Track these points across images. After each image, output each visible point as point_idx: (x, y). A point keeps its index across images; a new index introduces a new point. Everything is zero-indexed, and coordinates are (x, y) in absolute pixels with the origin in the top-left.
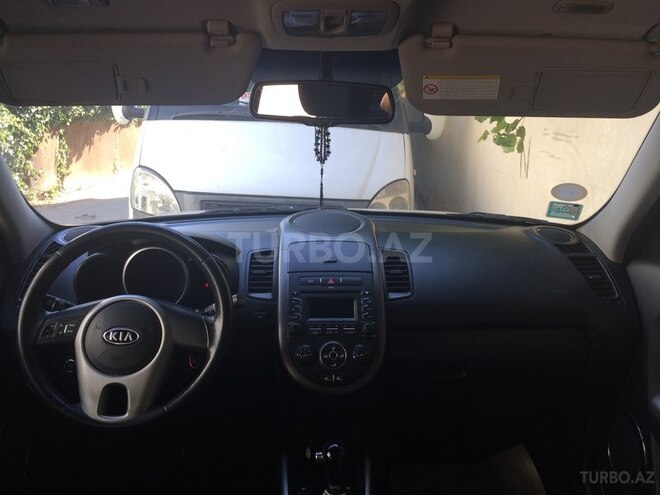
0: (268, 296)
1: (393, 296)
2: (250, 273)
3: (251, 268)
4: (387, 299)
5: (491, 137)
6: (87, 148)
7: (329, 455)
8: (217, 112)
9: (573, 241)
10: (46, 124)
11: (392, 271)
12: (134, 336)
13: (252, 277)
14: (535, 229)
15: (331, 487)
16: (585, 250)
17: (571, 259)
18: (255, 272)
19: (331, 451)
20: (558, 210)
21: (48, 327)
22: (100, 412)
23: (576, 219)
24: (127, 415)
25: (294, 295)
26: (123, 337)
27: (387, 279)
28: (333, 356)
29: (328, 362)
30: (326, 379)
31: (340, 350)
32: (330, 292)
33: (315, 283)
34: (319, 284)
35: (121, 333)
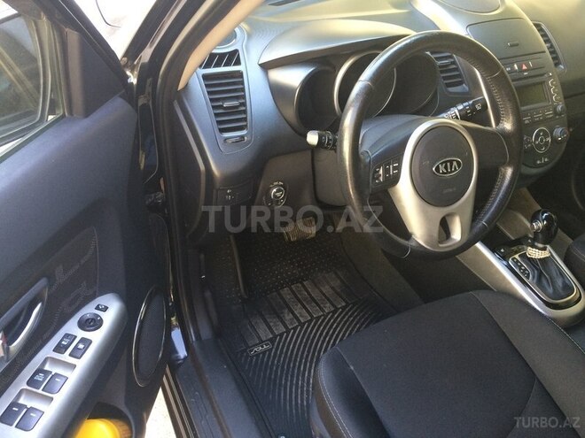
28: (542, 141)
29: (539, 147)
30: (538, 162)
31: (546, 135)
32: (526, 78)
33: (513, 71)
34: (516, 71)
35: (448, 164)
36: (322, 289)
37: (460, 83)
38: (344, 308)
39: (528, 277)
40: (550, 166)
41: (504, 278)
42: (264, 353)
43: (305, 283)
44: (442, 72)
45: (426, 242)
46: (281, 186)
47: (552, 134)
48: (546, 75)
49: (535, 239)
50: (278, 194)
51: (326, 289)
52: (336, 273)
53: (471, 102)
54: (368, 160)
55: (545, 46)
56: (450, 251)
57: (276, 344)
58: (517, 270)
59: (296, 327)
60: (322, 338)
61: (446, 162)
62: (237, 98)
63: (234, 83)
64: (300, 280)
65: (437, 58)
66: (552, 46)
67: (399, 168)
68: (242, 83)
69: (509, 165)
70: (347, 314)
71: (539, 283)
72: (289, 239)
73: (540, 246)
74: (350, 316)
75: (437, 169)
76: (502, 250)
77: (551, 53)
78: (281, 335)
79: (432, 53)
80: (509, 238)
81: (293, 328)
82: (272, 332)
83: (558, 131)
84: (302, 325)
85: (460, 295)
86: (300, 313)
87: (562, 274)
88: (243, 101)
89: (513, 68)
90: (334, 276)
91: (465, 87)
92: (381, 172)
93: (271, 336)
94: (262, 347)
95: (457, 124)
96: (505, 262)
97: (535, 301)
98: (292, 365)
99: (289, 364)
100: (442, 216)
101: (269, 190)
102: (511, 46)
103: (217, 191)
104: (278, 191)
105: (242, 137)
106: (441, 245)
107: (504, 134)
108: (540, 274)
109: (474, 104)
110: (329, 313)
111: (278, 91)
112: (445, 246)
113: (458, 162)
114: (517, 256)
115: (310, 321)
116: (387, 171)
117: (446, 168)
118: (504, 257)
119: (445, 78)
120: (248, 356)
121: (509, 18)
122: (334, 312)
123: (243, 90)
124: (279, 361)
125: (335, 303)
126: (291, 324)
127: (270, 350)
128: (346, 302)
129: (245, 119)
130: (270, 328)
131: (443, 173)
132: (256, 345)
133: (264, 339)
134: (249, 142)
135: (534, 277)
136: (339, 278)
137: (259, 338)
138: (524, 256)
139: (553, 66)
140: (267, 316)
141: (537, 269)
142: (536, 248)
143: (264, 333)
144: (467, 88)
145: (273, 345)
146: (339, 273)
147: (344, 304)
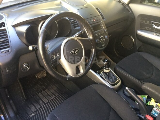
17: (122, 4)
28: (102, 40)
29: (102, 42)
30: (102, 46)
31: (103, 38)
32: (95, 23)
33: (91, 22)
34: (92, 22)
35: (75, 51)
36: (51, 91)
37: (78, 26)
38: (58, 96)
39: (105, 78)
40: (106, 46)
41: (99, 79)
42: (34, 116)
43: (46, 90)
44: (72, 24)
45: (72, 75)
46: (27, 64)
47: (104, 37)
48: (101, 22)
49: (105, 67)
50: (26, 67)
51: (52, 91)
52: (55, 85)
53: (80, 32)
54: (49, 53)
55: (99, 14)
56: (81, 76)
57: (38, 112)
58: (102, 76)
59: (44, 105)
60: (52, 107)
61: (74, 50)
62: (5, 38)
63: (4, 33)
64: (44, 90)
65: (69, 20)
66: (101, 14)
67: (60, 54)
68: (6, 32)
69: (93, 48)
70: (59, 97)
71: (108, 79)
72: (38, 78)
73: (107, 69)
74: (60, 98)
75: (72, 53)
76: (98, 71)
77: (101, 16)
78: (39, 109)
79: (68, 18)
80: (100, 67)
81: (43, 106)
82: (36, 108)
83: (106, 37)
84: (45, 104)
85: (88, 87)
86: (45, 100)
87: (114, 75)
88: (7, 38)
89: (91, 21)
90: (54, 86)
91: (79, 28)
92: (54, 56)
93: (36, 110)
94: (33, 114)
95: (76, 38)
96: (99, 75)
97: (108, 84)
98: (43, 118)
99: (42, 118)
100: (76, 66)
101: (23, 66)
102: (90, 15)
103: (2, 69)
104: (26, 66)
105: (8, 51)
106: (77, 75)
107: (90, 40)
108: (108, 77)
109: (81, 32)
110: (54, 98)
111: (19, 34)
112: (79, 75)
113: (78, 50)
114: (102, 72)
115: (48, 102)
116: (56, 56)
117: (74, 52)
118: (99, 73)
119: (73, 25)
120: (28, 118)
121: (89, 7)
122: (55, 98)
123: (7, 35)
124: (39, 118)
125: (56, 95)
126: (42, 104)
127: (36, 115)
128: (59, 93)
129: (9, 44)
130: (35, 107)
131: (74, 53)
132: (31, 114)
133: (34, 111)
134: (11, 52)
135: (107, 78)
136: (56, 87)
137: (32, 111)
138: (103, 72)
139: (102, 19)
140: (34, 104)
141: (107, 75)
142: (106, 69)
143: (33, 109)
144: (80, 28)
145: (37, 113)
146: (56, 85)
147: (58, 94)
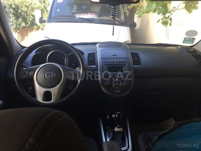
0: (95, 66)
1: (135, 66)
2: (88, 60)
3: (88, 58)
4: (134, 68)
5: (161, 21)
6: (26, 37)
7: (117, 116)
8: (69, 20)
9: (192, 50)
10: (14, 29)
11: (134, 59)
12: (53, 75)
13: (89, 61)
14: (179, 47)
15: (118, 126)
16: (196, 53)
17: (192, 55)
18: (90, 59)
19: (117, 114)
20: (187, 41)
21: (25, 73)
22: (43, 100)
23: (193, 43)
24: (52, 101)
25: (103, 65)
26: (50, 76)
27: (133, 61)
29: (116, 86)
30: (115, 92)
35: (49, 74)
47: (122, 83)
58: (107, 134)
76: (108, 127)
